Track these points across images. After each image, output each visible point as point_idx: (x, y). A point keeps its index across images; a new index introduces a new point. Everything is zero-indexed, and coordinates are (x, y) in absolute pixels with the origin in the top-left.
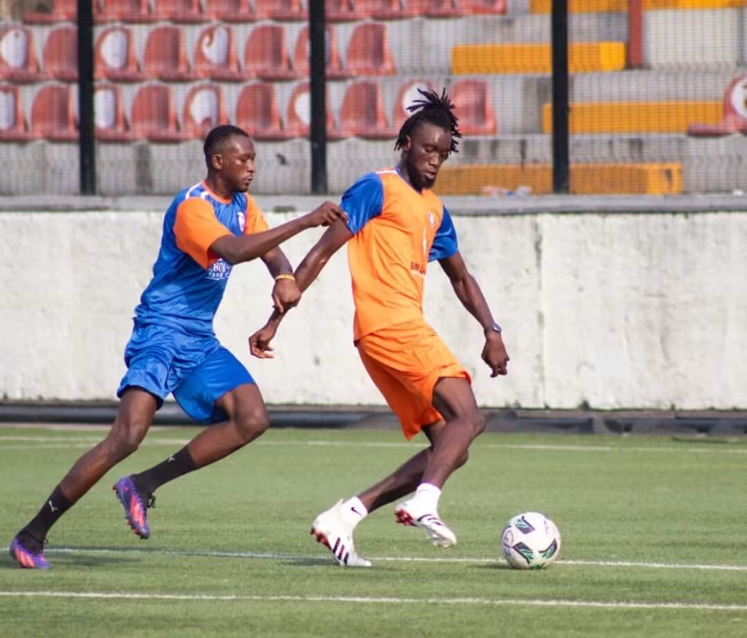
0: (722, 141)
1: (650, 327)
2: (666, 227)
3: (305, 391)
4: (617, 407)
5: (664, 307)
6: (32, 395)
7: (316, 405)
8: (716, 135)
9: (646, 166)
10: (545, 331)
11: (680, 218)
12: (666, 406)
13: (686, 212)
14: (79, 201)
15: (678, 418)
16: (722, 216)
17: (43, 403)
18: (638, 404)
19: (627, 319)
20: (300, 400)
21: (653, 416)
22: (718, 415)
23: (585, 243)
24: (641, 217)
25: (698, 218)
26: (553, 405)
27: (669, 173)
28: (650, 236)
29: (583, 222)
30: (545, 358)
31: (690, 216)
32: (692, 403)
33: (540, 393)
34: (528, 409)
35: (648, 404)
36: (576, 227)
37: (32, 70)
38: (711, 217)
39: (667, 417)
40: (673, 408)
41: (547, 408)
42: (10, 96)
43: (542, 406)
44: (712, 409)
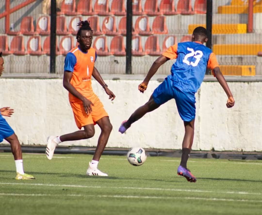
1: (235, 122)
2: (241, 87)
3: (121, 143)
4: (224, 150)
5: (240, 115)
6: (31, 143)
7: (124, 148)
9: (243, 67)
10: (201, 123)
11: (246, 84)
12: (240, 150)
14: (49, 75)
15: (243, 154)
16: (260, 83)
17: (35, 146)
18: (231, 149)
19: (228, 119)
20: (119, 146)
21: (235, 153)
22: (257, 153)
23: (215, 92)
24: (234, 83)
25: (252, 84)
26: (203, 149)
27: (250, 69)
28: (236, 90)
29: (214, 85)
30: (200, 133)
31: (249, 83)
32: (248, 149)
33: (198, 144)
34: (194, 150)
35: (234, 149)
36: (212, 86)
38: (256, 83)
39: (240, 154)
40: (242, 150)
41: (201, 150)
43: (199, 150)
44: (255, 151)
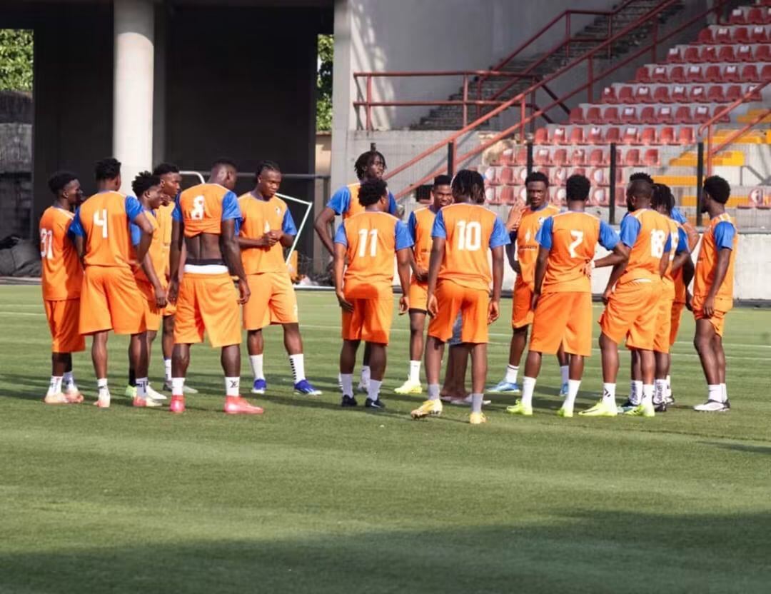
0: (749, 211)
8: (748, 208)
13: (745, 234)
16: (757, 235)
25: (749, 236)
37: (496, 181)
38: (753, 236)
42: (493, 190)
